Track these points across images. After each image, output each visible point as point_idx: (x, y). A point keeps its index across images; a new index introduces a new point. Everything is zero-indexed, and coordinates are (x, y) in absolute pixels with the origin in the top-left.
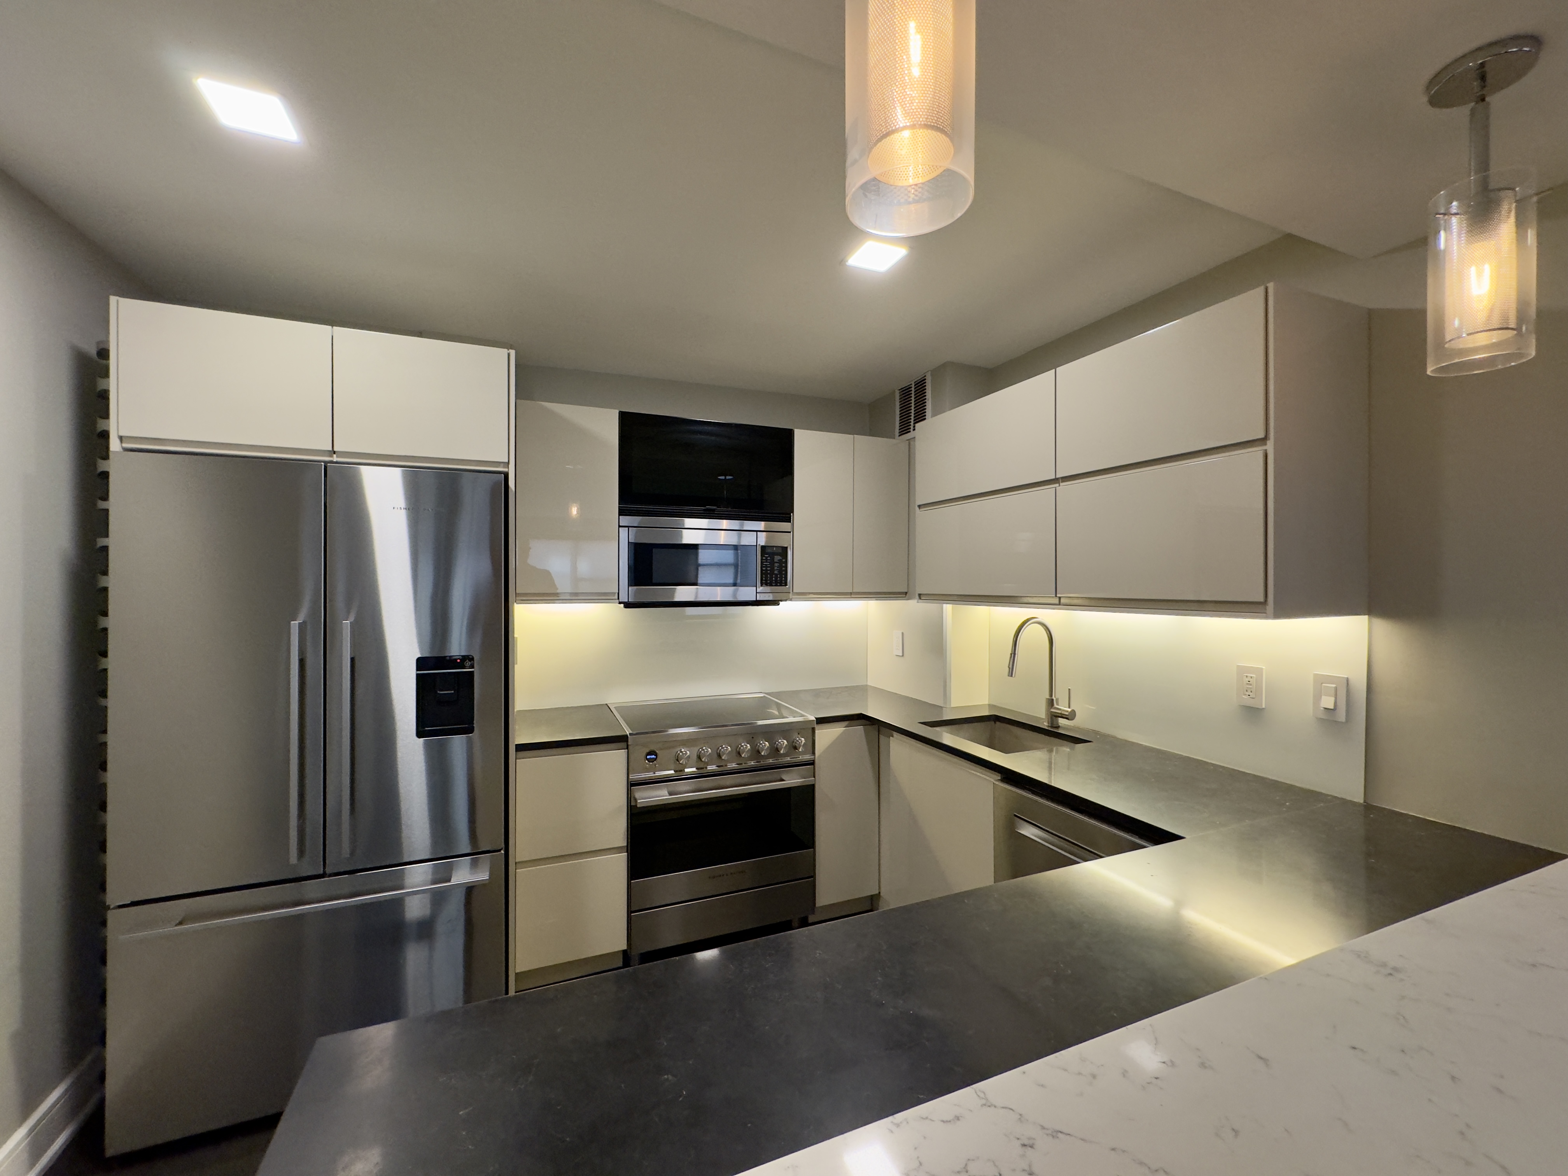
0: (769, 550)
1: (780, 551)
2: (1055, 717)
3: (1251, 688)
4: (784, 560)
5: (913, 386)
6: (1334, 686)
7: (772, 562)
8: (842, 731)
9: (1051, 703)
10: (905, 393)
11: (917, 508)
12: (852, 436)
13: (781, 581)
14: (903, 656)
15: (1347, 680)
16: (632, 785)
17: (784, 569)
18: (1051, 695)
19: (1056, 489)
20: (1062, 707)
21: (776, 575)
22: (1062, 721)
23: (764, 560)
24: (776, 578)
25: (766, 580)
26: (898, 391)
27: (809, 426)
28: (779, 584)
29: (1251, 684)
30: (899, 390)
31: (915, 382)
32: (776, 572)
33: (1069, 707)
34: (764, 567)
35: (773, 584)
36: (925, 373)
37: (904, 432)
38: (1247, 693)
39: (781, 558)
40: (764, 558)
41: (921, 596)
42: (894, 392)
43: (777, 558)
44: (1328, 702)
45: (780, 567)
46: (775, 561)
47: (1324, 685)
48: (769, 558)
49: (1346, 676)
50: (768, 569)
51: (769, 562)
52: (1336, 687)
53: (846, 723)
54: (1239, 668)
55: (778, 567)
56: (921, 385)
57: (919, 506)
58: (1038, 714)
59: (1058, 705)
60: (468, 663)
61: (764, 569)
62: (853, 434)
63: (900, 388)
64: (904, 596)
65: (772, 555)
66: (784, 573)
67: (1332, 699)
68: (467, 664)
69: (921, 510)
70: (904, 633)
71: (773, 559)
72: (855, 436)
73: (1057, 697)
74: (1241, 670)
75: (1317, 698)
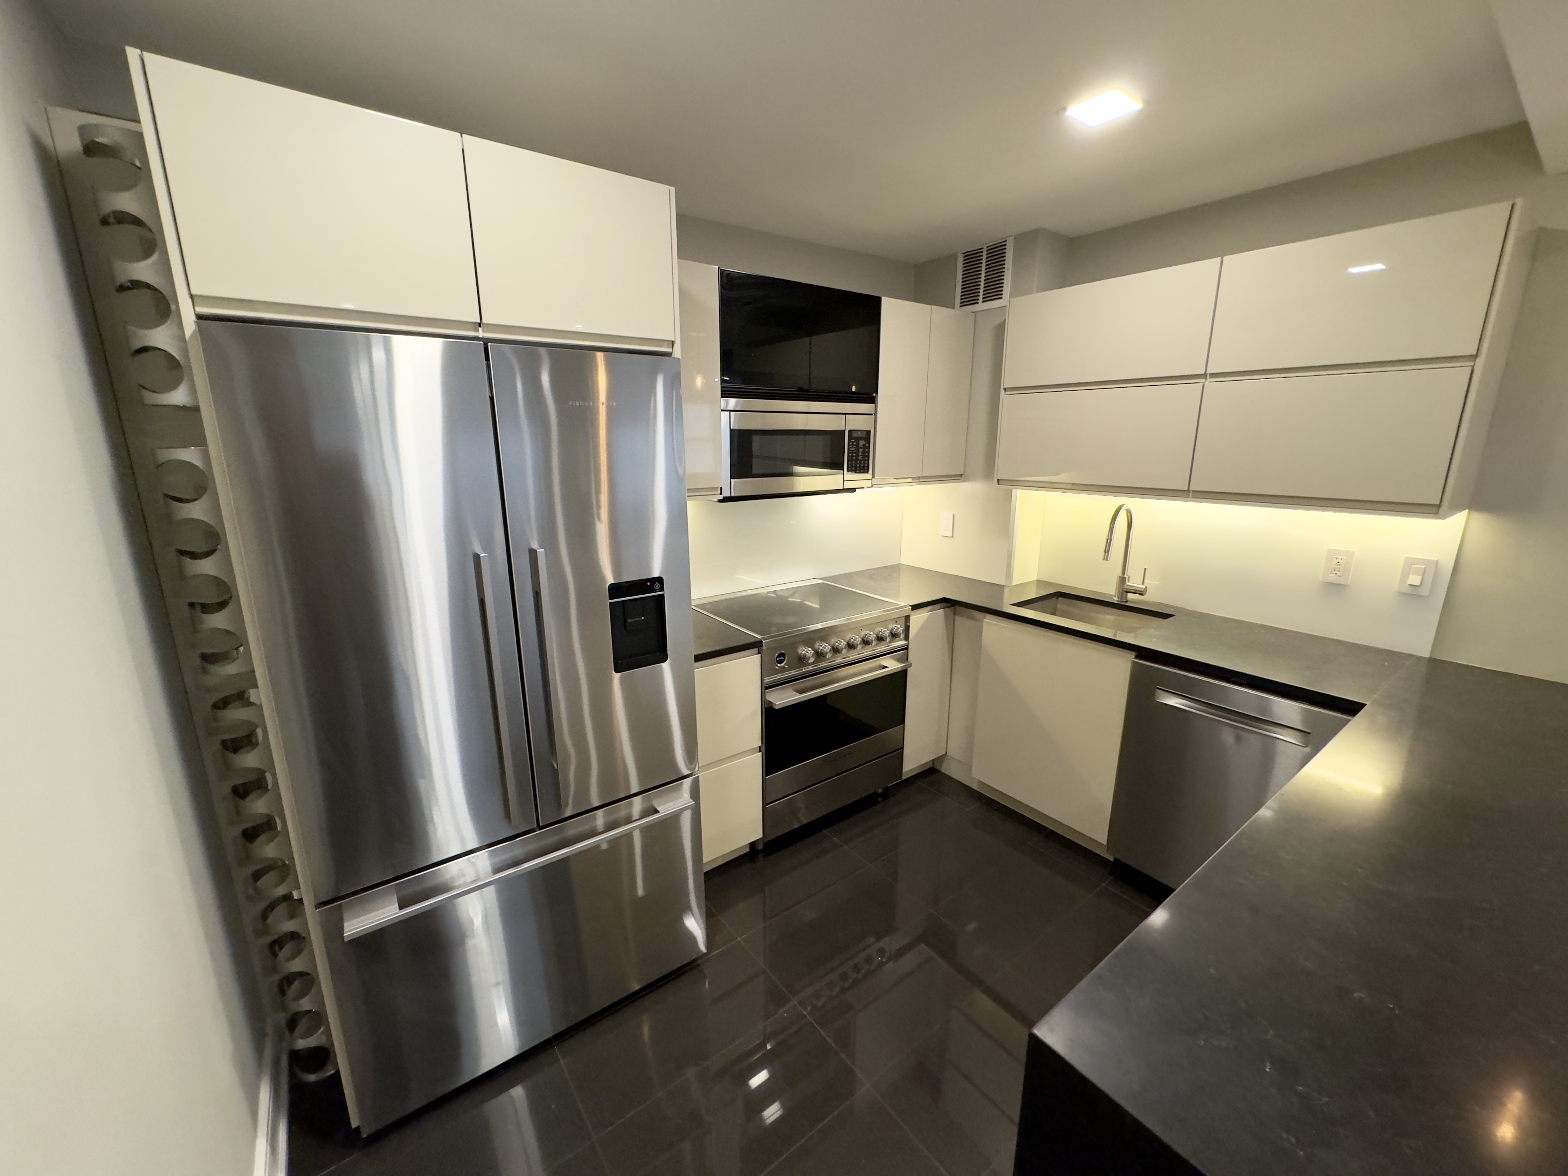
0: (854, 435)
1: (864, 435)
2: (1124, 591)
3: (1340, 568)
4: (867, 445)
5: (985, 250)
6: (1423, 567)
7: (858, 447)
8: (927, 617)
9: (1123, 580)
10: (972, 259)
11: (1002, 391)
12: (930, 306)
13: (864, 467)
14: (952, 537)
15: (1437, 562)
16: (766, 688)
17: (867, 454)
18: (1123, 573)
19: (1203, 386)
20: (1134, 582)
21: (860, 461)
22: (1130, 596)
23: (851, 445)
24: (860, 464)
25: (852, 467)
26: (963, 255)
27: (891, 295)
28: (862, 471)
29: (1340, 565)
30: (964, 253)
31: (988, 247)
32: (860, 458)
33: (1143, 584)
34: (850, 453)
35: (858, 471)
36: (1007, 237)
37: (970, 302)
38: (1335, 572)
39: (865, 443)
40: (851, 443)
41: (1000, 481)
42: (954, 256)
43: (862, 443)
44: (1415, 580)
45: (864, 452)
46: (860, 446)
47: (1413, 566)
48: (855, 443)
49: (1436, 559)
50: (854, 455)
51: (854, 448)
52: (1425, 568)
53: (929, 608)
54: (1329, 550)
55: (862, 453)
56: (997, 253)
57: (1005, 389)
58: (1109, 590)
59: (1129, 582)
60: (657, 585)
61: (850, 455)
62: (931, 305)
63: (965, 252)
64: (959, 478)
65: (858, 439)
66: (866, 458)
67: (1420, 577)
68: (657, 587)
69: (1007, 393)
70: (955, 514)
71: (858, 444)
72: (933, 306)
73: (1128, 574)
74: (1332, 553)
75: (1405, 575)
